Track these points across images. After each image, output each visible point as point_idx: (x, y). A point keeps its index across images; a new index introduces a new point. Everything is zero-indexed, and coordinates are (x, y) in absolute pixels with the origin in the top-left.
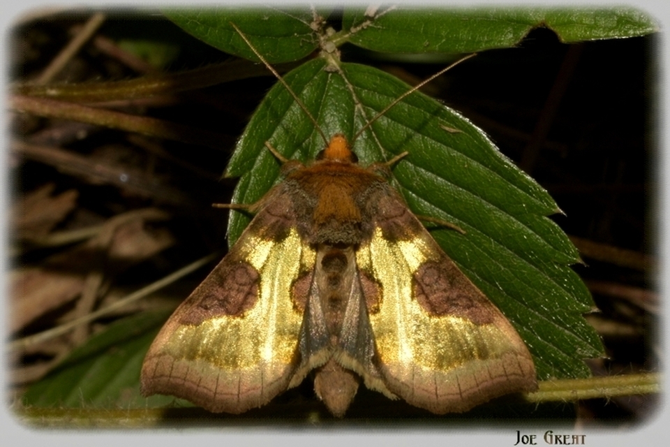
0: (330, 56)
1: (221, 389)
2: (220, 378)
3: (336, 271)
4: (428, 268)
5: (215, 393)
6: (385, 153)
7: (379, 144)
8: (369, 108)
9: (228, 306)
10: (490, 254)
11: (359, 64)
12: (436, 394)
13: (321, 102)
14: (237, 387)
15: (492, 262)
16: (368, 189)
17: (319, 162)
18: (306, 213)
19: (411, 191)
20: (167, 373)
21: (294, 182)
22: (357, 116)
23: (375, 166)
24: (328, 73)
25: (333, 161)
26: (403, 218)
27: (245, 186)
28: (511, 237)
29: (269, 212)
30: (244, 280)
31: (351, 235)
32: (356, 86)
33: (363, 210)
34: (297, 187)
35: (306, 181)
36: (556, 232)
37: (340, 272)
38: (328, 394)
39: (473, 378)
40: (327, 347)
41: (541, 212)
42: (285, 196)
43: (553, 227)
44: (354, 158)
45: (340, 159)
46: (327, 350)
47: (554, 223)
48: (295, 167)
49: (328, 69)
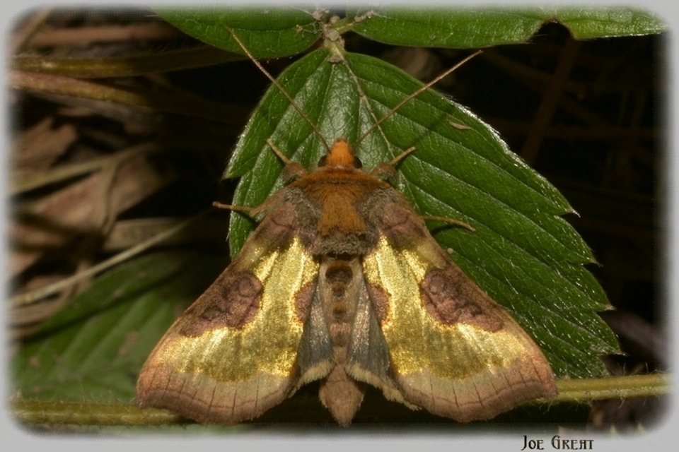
0: (334, 45)
1: (217, 402)
2: (216, 390)
3: (341, 283)
4: (433, 276)
5: (210, 406)
6: (391, 147)
7: (384, 137)
8: (374, 101)
9: (229, 318)
10: (500, 251)
11: (363, 55)
12: (456, 403)
13: (324, 95)
14: (233, 399)
15: (503, 260)
16: (371, 198)
17: (321, 169)
18: (310, 224)
19: (418, 186)
20: (164, 385)
21: (298, 191)
22: (362, 108)
23: (380, 170)
24: (332, 63)
25: (336, 168)
26: (407, 225)
27: (247, 186)
28: (522, 235)
29: (274, 221)
30: (246, 291)
31: (356, 247)
32: (361, 77)
33: (366, 219)
34: (301, 196)
35: (310, 190)
36: (568, 231)
37: (345, 283)
38: (332, 403)
39: (491, 386)
40: (328, 359)
41: (553, 212)
42: (289, 204)
43: (566, 226)
44: (358, 164)
45: (343, 166)
46: (328, 362)
47: (567, 223)
48: (298, 173)
49: (331, 60)
